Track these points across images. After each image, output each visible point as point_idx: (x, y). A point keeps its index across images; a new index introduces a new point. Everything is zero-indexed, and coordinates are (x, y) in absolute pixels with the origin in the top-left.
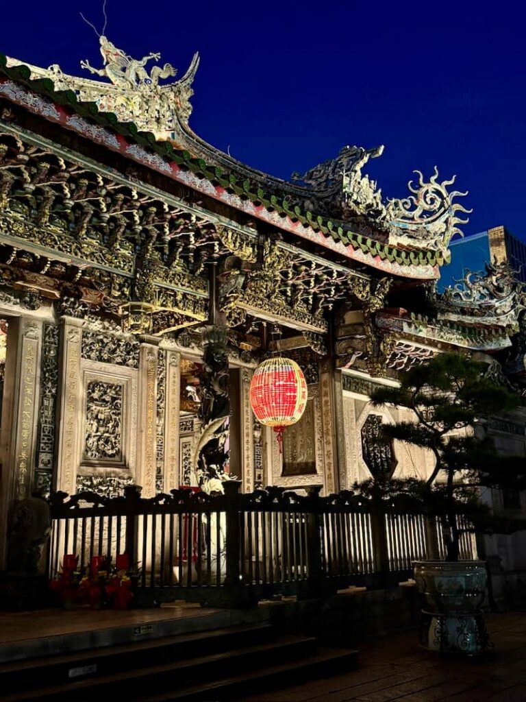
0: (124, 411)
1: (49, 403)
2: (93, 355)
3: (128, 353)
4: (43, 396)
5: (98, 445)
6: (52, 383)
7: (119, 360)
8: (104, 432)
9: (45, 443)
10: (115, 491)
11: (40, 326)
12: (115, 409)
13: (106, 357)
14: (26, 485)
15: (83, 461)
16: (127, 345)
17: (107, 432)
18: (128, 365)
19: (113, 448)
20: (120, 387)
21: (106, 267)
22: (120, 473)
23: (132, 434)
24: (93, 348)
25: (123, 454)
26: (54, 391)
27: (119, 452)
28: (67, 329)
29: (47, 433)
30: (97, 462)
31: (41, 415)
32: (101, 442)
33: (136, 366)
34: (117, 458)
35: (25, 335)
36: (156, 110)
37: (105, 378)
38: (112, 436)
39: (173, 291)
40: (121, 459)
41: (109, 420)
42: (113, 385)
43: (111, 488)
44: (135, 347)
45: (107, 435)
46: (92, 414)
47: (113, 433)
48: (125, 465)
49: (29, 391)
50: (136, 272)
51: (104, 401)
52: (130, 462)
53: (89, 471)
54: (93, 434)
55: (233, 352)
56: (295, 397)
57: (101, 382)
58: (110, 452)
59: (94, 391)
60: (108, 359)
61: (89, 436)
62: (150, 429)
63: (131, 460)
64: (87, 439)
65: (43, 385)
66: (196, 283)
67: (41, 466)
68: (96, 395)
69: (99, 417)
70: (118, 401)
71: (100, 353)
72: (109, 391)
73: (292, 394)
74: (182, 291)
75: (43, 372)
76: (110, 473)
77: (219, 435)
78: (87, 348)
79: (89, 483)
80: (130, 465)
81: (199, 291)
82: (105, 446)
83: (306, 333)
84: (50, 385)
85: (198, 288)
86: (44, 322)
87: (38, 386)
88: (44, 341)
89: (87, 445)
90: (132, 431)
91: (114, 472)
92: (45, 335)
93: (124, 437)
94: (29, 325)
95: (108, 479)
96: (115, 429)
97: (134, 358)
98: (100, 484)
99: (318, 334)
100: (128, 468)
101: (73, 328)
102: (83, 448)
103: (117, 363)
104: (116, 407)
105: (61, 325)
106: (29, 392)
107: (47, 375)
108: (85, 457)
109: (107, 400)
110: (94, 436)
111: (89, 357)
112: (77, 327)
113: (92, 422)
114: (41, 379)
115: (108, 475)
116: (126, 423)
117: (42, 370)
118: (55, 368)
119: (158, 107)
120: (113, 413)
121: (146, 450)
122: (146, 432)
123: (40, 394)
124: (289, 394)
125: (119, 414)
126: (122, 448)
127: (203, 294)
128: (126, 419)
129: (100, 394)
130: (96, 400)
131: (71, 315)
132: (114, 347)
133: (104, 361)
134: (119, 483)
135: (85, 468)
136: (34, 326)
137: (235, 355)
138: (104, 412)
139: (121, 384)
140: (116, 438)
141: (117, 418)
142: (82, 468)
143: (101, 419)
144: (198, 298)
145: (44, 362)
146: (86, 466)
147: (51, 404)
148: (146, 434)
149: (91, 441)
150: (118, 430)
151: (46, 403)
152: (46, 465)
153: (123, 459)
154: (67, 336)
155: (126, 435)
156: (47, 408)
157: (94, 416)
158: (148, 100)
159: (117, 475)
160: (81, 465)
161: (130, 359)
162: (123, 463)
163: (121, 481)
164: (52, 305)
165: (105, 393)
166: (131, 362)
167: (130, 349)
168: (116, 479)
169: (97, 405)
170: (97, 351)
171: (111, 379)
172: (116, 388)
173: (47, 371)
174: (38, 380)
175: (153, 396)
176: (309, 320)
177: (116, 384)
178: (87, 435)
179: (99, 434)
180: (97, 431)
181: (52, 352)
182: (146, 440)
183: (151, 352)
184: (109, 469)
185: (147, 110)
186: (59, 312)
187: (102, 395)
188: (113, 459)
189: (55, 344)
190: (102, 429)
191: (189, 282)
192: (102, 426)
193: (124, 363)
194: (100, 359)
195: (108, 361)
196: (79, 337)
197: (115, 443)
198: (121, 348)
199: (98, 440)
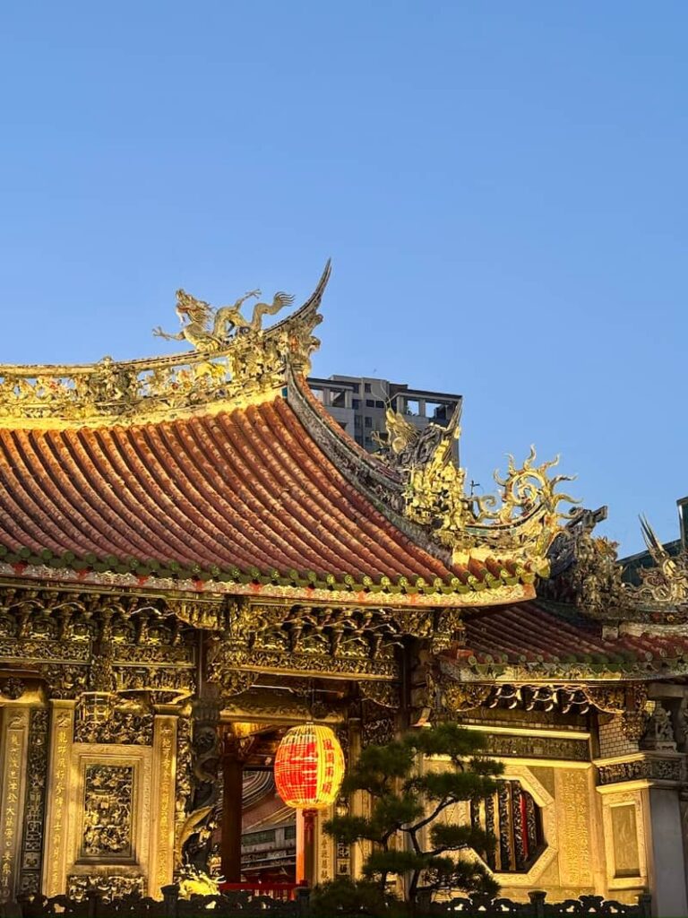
0: (135, 797)
1: (37, 797)
2: (90, 737)
3: (137, 729)
4: (29, 790)
5: (100, 839)
6: (39, 776)
7: (124, 738)
8: (108, 824)
9: (31, 841)
10: (118, 891)
11: (26, 714)
12: (122, 795)
13: (107, 737)
14: (10, 887)
15: (81, 858)
16: (135, 720)
17: (113, 823)
18: (137, 743)
19: (118, 842)
20: (130, 769)
21: (54, 660)
22: (126, 871)
23: (144, 825)
24: (90, 729)
25: (133, 848)
26: (41, 784)
27: (128, 846)
28: (56, 713)
29: (33, 830)
30: (97, 859)
31: (26, 811)
32: (104, 835)
33: (150, 743)
34: (125, 853)
35: (10, 725)
36: (258, 365)
37: (108, 761)
38: (118, 827)
39: (144, 669)
40: (131, 853)
41: (114, 808)
42: (119, 768)
43: (114, 889)
44: (147, 720)
45: (112, 826)
46: (93, 803)
47: (120, 824)
48: (135, 861)
49: (13, 786)
50: (91, 658)
51: (108, 787)
52: (141, 857)
53: (86, 869)
54: (93, 827)
55: (298, 707)
56: (314, 775)
57: (103, 766)
58: (115, 847)
59: (94, 778)
60: (111, 739)
61: (89, 829)
62: (165, 818)
63: (142, 855)
64: (86, 834)
65: (30, 780)
66: (173, 654)
67: (26, 866)
68: (96, 782)
69: (102, 807)
70: (127, 786)
71: (99, 734)
72: (114, 775)
73: (311, 772)
74: (157, 668)
75: (29, 764)
76: (114, 870)
77: (200, 830)
78: (83, 730)
79: (85, 884)
80: (141, 861)
81: (179, 663)
82: (109, 840)
83: (364, 683)
84: (36, 777)
85: (176, 660)
86: (31, 708)
87: (24, 780)
88: (31, 729)
89: (85, 839)
90: (143, 820)
91: (118, 870)
92: (32, 722)
93: (134, 828)
94: (13, 715)
95: (110, 878)
96: (122, 819)
97: (145, 734)
98: (99, 884)
99: (383, 682)
100: (138, 865)
101: (62, 711)
102: (79, 843)
103: (124, 743)
104: (124, 793)
105: (49, 709)
106: (13, 788)
107: (33, 766)
108: (82, 853)
109: (112, 785)
110: (96, 829)
111: (86, 741)
112: (68, 709)
113: (92, 813)
114: (27, 772)
115: (111, 873)
116: (137, 810)
117: (28, 762)
118: (43, 758)
119: (260, 361)
120: (120, 801)
121: (158, 843)
122: (160, 820)
123: (26, 788)
124: (306, 772)
125: (128, 800)
126: (131, 841)
127: (185, 665)
128: (137, 806)
129: (103, 780)
130: (98, 787)
131: (59, 697)
132: (117, 724)
133: (106, 742)
134: (125, 883)
135: (80, 866)
136: (20, 714)
137: (301, 710)
138: (108, 800)
139: (130, 766)
140: (123, 829)
141: (126, 806)
142: (77, 866)
143: (104, 809)
144: (179, 669)
145: (31, 752)
146: (82, 864)
147: (38, 798)
148: (159, 824)
149: (90, 835)
150: (127, 819)
151: (32, 797)
152: (31, 865)
153: (133, 853)
154: (55, 720)
155: (136, 826)
156: (33, 803)
157: (96, 806)
158: (245, 356)
159: (122, 873)
160: (76, 864)
161: (139, 735)
162: (132, 858)
163: (127, 880)
164: (40, 688)
165: (110, 778)
166: (140, 738)
167: (139, 723)
168: (120, 878)
169: (97, 793)
170: (95, 731)
171: (117, 762)
172: (124, 770)
173: (34, 762)
174: (24, 772)
175: (169, 777)
176: (361, 668)
177: (124, 765)
178: (86, 829)
179: (100, 826)
180: (99, 823)
181: (39, 741)
182: (158, 830)
183: (167, 724)
184: (111, 867)
185: (244, 369)
186: (48, 696)
187: (106, 781)
188: (119, 854)
189: (44, 731)
190: (104, 821)
191: (164, 656)
192: (105, 817)
193: (132, 741)
194: (100, 741)
195: (112, 741)
196: (70, 720)
197: (122, 835)
198: (128, 724)
199: (100, 834)
